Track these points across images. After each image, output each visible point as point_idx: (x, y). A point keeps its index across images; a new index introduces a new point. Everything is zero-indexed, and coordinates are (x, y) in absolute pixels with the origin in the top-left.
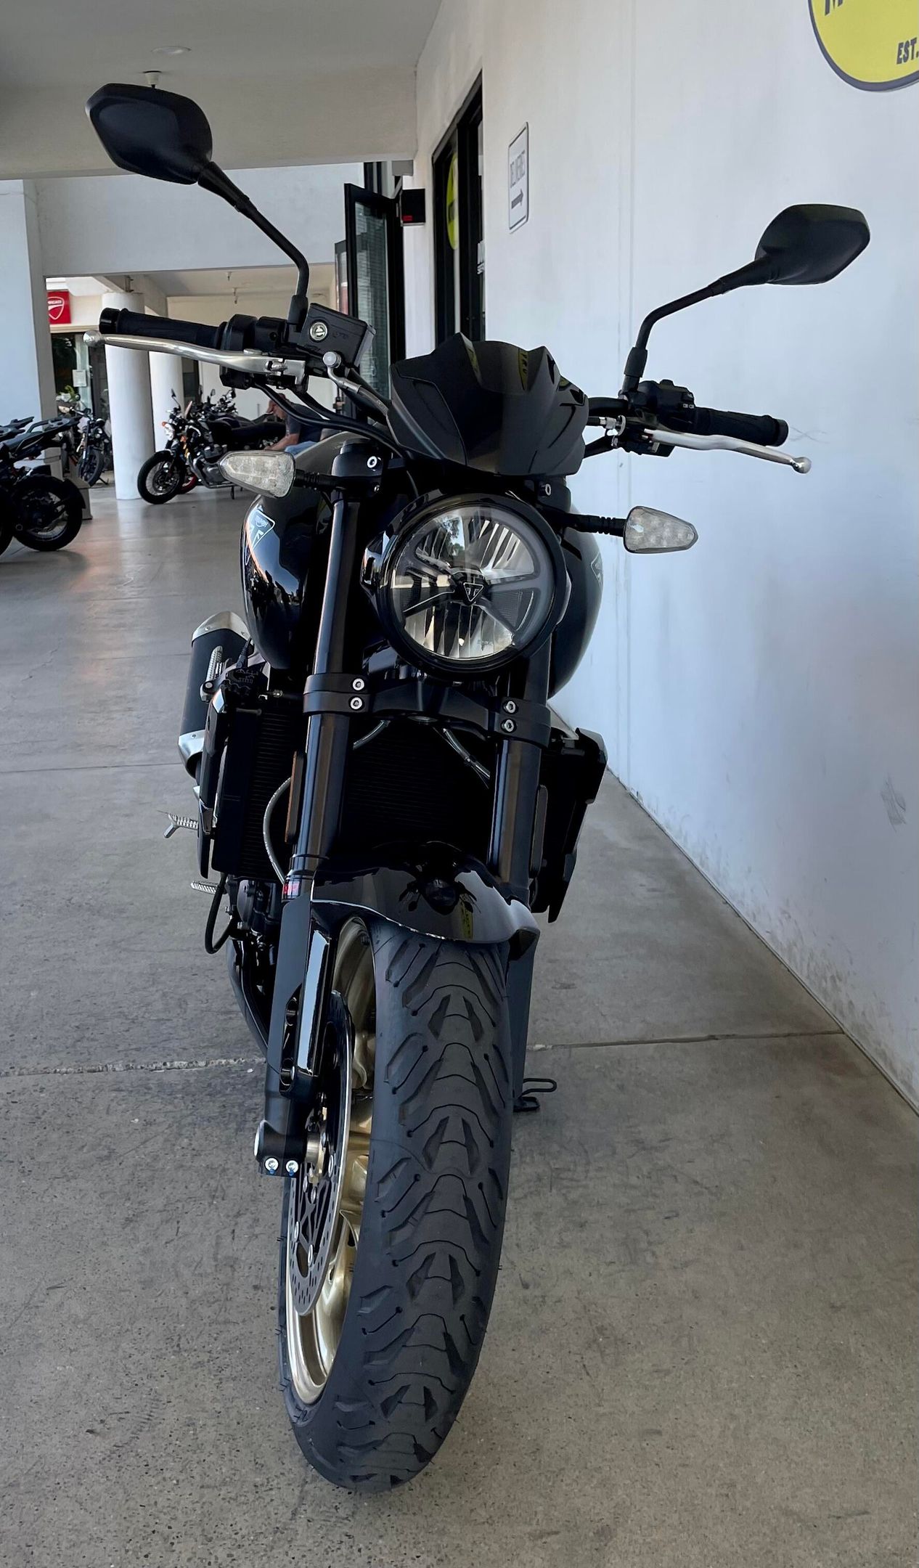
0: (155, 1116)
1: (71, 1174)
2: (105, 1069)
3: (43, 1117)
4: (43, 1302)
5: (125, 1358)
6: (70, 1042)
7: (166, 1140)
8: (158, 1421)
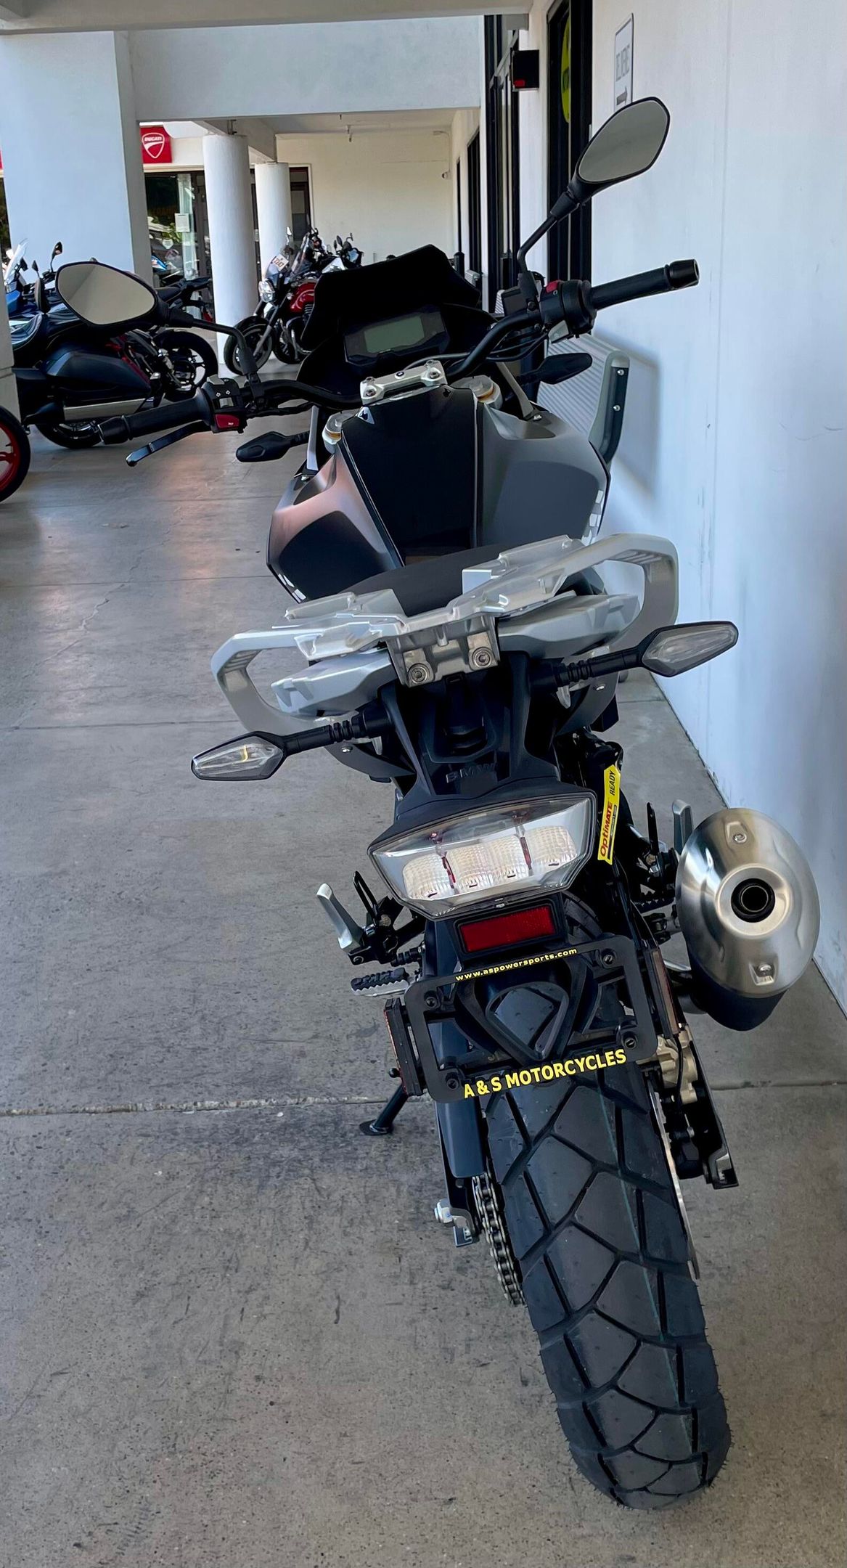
0: (178, 1168)
1: (87, 1237)
2: (134, 1109)
3: (66, 1166)
4: (45, 1390)
5: (120, 1460)
6: (102, 1073)
7: (187, 1198)
8: (145, 1534)
